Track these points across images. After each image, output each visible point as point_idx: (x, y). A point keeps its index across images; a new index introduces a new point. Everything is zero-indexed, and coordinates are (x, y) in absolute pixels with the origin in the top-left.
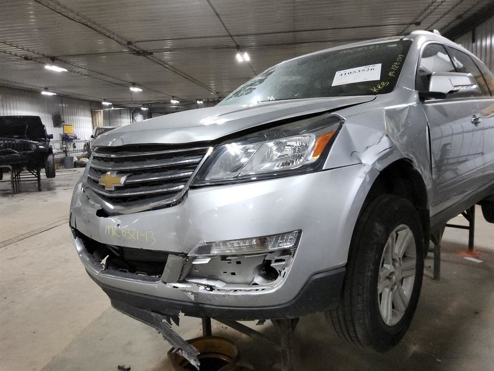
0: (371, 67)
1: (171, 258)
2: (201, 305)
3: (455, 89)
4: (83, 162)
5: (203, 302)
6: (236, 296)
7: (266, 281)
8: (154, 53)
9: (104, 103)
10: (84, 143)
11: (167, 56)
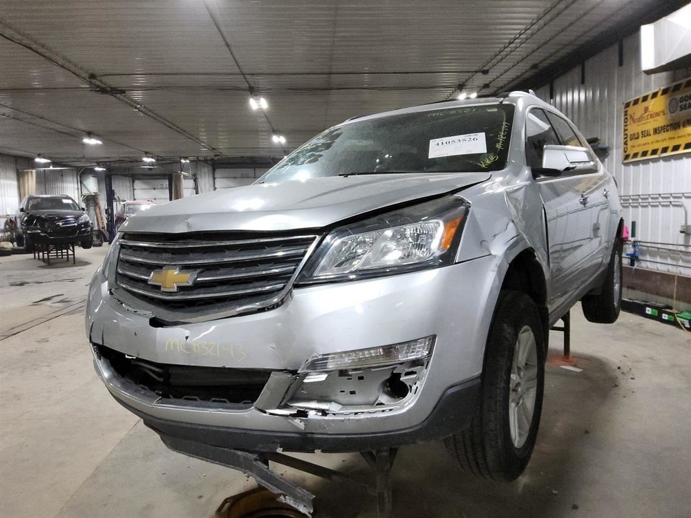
0: (473, 136)
1: (274, 377)
2: (309, 435)
3: (572, 166)
4: (3, 248)
5: (313, 431)
6: (358, 420)
7: (392, 399)
8: (127, 92)
9: (38, 160)
10: (5, 219)
11: (138, 96)
